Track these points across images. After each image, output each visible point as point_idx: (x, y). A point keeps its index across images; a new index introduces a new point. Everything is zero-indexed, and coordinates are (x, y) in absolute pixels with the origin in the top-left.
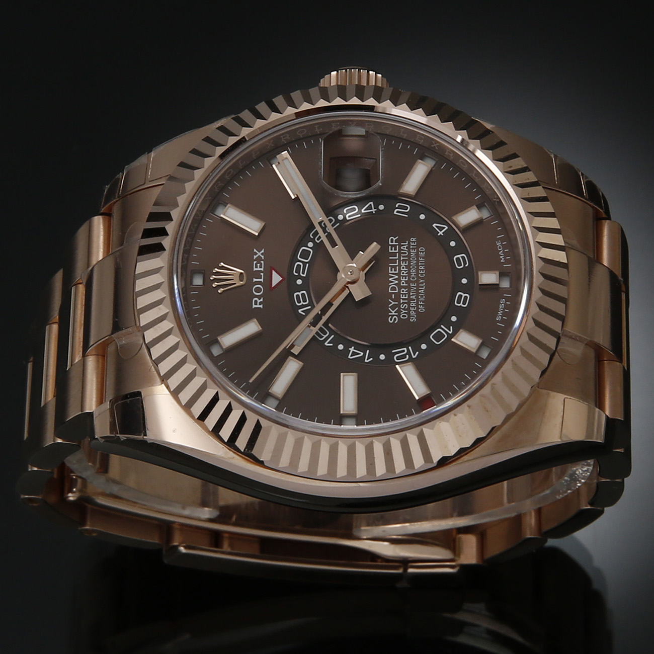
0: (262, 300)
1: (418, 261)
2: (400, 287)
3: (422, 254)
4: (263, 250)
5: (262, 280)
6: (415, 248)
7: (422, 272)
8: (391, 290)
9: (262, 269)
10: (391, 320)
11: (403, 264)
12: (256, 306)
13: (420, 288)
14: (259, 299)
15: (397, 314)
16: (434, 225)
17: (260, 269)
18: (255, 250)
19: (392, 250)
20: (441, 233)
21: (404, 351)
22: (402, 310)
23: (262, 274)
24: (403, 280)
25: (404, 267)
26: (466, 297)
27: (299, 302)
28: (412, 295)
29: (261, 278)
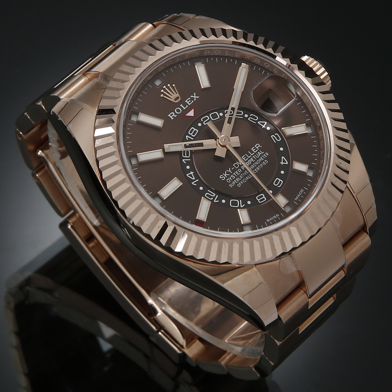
0: (175, 116)
1: (259, 164)
2: (240, 167)
3: (264, 163)
4: (199, 97)
7: (256, 170)
8: (235, 165)
9: (189, 104)
10: (221, 177)
11: (252, 160)
12: (170, 116)
13: (248, 176)
14: (175, 115)
15: (226, 177)
16: (283, 157)
17: (189, 103)
18: (195, 94)
19: (253, 149)
20: (282, 163)
21: (213, 195)
22: (230, 177)
23: (187, 106)
26: (264, 199)
28: (241, 176)
29: (185, 107)
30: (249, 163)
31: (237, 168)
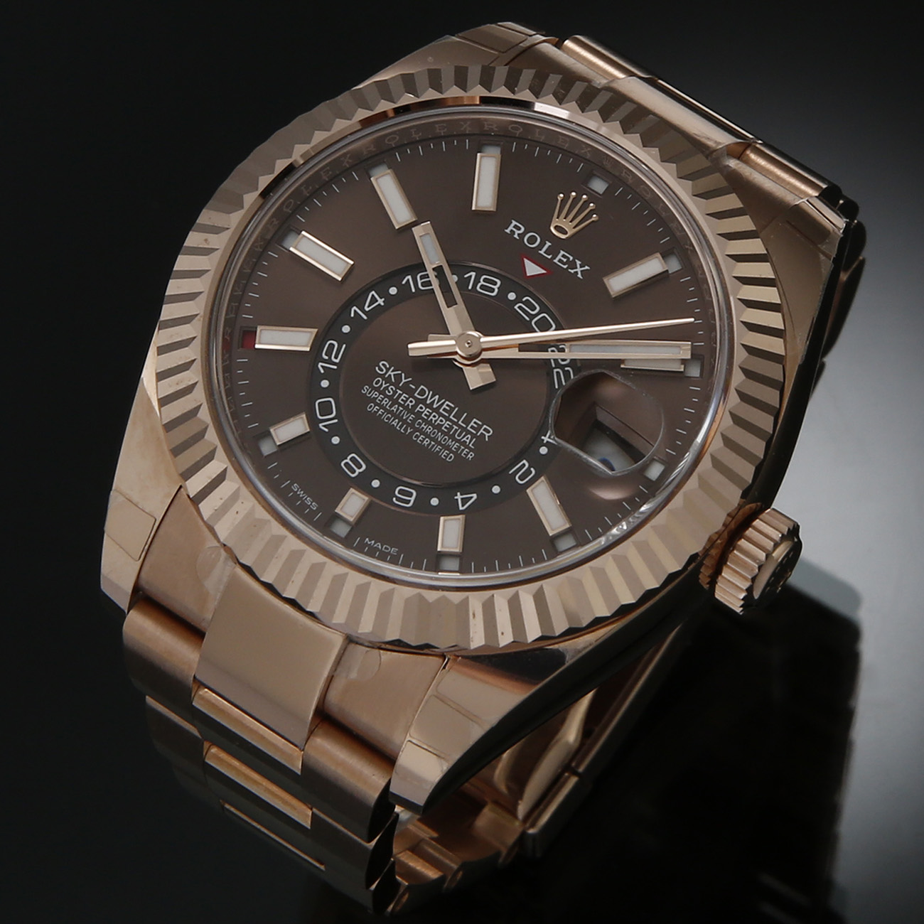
0: (516, 236)
1: (439, 443)
2: (418, 401)
3: (444, 454)
4: (581, 278)
5: (542, 252)
6: (458, 451)
7: (420, 438)
8: (422, 389)
9: (556, 261)
10: (383, 364)
11: (447, 424)
12: (512, 225)
13: (400, 423)
14: (519, 234)
15: (386, 376)
16: (475, 496)
17: (557, 259)
18: (587, 268)
19: (475, 423)
20: (459, 497)
21: (336, 358)
22: (388, 385)
23: (549, 257)
24: (426, 411)
25: (443, 423)
26: (353, 472)
27: (485, 280)
28: (398, 409)
29: (545, 252)
30: (435, 421)
31: (416, 395)
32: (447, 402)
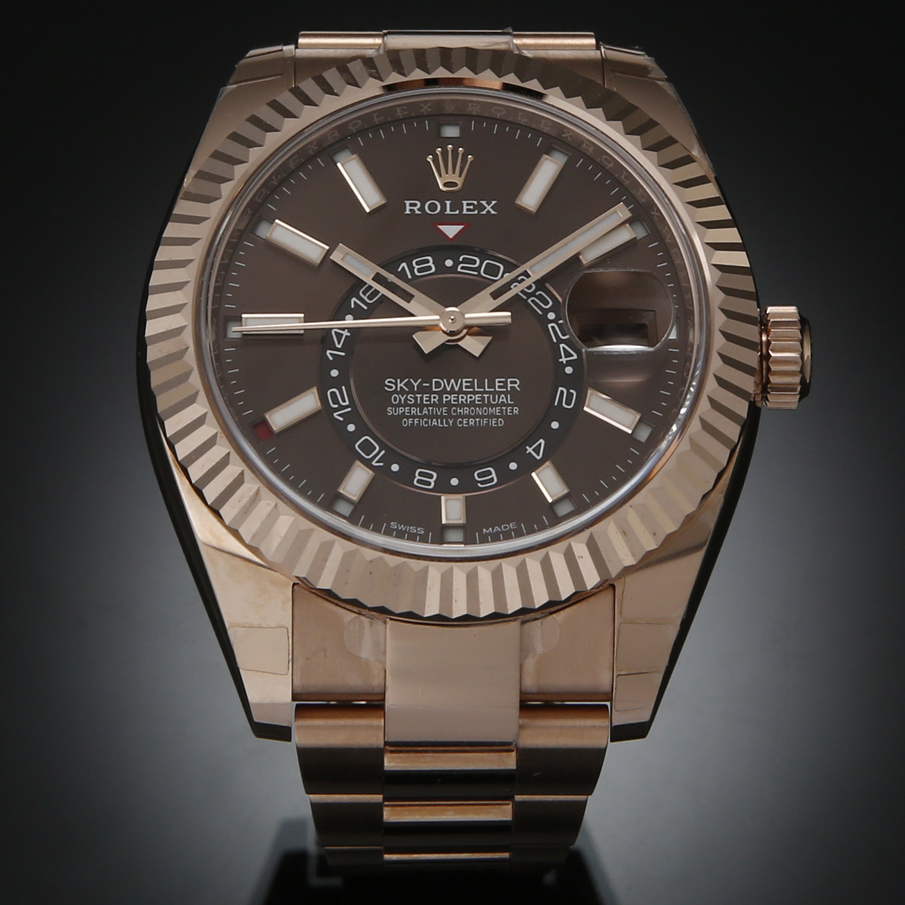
0: (417, 212)
1: (482, 417)
2: (440, 394)
3: (494, 422)
4: (496, 213)
5: (448, 212)
6: (503, 413)
7: (465, 422)
8: (436, 382)
9: (465, 212)
10: (389, 382)
11: (477, 397)
12: (408, 205)
13: (439, 420)
14: (418, 210)
15: (399, 389)
17: (465, 210)
18: (494, 202)
19: (499, 382)
20: (530, 450)
22: (405, 396)
23: (457, 212)
24: (452, 398)
25: (473, 399)
26: (429, 484)
27: (418, 263)
28: (428, 410)
29: (451, 211)
30: (466, 401)
31: (434, 389)
32: (464, 380)
